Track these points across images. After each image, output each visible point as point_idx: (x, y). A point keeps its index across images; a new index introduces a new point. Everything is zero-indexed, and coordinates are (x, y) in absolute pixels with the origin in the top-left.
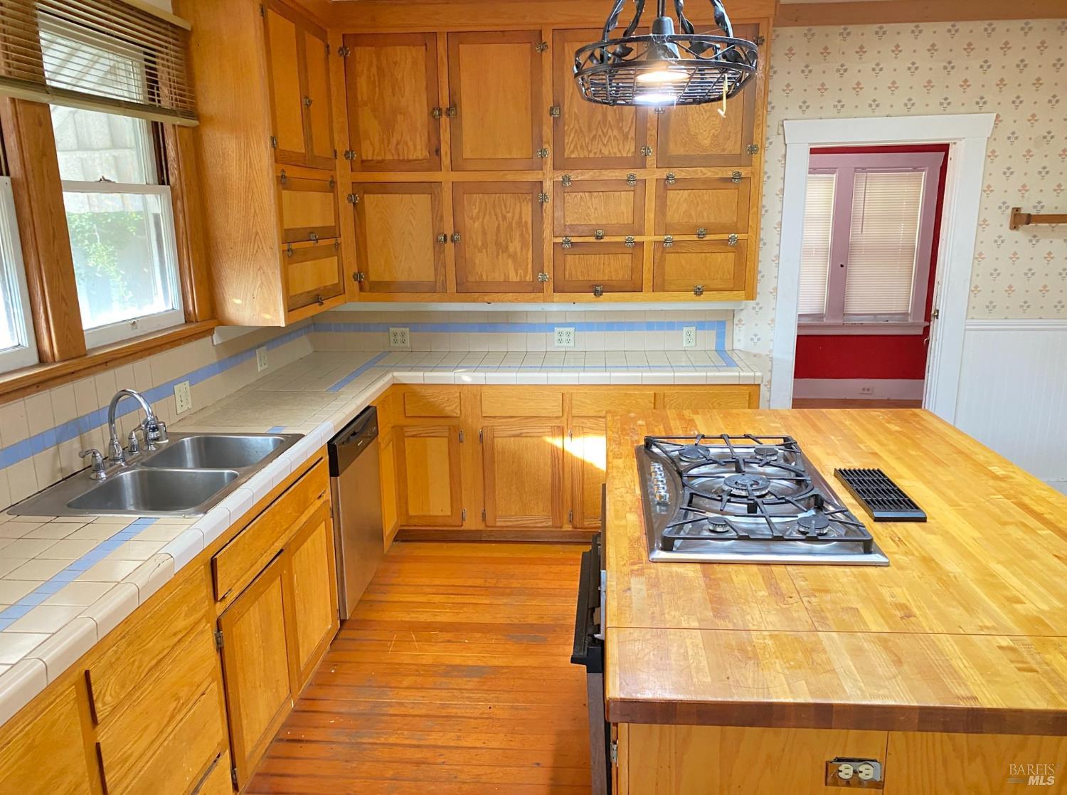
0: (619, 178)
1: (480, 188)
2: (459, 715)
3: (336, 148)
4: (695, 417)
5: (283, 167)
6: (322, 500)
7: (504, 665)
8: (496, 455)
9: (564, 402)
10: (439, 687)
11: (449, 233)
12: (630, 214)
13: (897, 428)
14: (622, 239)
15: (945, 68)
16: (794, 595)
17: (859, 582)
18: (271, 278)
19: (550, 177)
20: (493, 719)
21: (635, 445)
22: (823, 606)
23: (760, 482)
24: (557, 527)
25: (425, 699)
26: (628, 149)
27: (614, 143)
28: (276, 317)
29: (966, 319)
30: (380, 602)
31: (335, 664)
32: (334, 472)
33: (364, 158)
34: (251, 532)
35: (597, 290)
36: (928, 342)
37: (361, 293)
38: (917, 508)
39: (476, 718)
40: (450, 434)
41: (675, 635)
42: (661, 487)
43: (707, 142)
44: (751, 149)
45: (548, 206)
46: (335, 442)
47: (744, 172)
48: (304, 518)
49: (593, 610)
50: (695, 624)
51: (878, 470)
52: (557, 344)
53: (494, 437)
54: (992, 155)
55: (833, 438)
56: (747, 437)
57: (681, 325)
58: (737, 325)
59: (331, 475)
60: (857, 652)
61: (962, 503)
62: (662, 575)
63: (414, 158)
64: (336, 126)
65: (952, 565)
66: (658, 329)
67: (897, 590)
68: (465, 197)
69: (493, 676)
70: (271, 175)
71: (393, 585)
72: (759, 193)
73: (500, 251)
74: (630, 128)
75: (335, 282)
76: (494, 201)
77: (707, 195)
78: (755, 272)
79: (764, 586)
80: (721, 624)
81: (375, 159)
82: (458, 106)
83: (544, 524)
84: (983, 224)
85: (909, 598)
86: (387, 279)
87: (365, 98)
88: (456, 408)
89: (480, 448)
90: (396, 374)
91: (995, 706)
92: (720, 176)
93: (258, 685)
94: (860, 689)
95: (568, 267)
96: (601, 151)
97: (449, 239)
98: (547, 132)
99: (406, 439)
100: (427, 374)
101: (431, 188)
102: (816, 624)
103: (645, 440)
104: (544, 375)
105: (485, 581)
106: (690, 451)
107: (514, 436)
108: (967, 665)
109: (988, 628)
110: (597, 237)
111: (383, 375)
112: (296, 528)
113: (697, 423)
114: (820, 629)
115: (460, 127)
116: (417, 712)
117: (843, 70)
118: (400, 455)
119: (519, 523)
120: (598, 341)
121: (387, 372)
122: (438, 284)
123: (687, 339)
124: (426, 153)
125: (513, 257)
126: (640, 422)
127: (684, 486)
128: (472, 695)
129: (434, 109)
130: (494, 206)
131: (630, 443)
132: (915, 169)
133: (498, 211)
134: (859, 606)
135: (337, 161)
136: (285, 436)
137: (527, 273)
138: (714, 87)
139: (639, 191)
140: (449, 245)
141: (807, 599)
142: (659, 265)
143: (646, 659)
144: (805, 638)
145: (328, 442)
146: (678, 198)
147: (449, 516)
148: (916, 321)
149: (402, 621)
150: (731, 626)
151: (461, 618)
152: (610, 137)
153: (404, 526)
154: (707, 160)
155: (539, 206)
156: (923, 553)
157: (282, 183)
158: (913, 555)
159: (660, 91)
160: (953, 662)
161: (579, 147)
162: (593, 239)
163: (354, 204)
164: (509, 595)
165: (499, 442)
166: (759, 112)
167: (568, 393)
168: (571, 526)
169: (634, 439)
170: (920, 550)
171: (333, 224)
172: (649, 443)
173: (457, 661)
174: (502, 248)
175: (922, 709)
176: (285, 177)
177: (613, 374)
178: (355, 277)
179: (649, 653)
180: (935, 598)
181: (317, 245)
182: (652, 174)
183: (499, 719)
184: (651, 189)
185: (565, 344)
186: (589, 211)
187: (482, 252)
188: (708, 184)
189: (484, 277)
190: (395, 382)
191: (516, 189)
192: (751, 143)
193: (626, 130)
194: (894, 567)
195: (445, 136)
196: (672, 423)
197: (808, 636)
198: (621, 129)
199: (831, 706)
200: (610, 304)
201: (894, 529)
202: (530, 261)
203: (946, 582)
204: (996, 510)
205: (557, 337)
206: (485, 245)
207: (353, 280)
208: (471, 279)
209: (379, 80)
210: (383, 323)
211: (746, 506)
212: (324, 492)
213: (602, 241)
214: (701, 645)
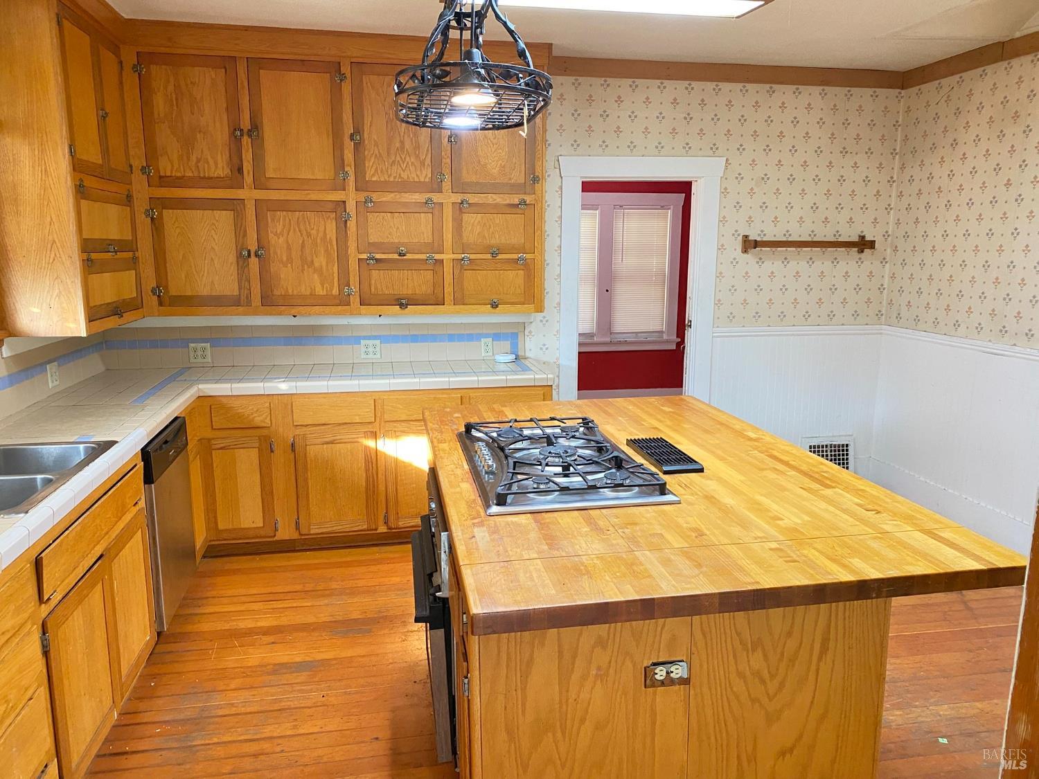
0: (418, 201)
1: (284, 206)
2: (293, 706)
3: (132, 162)
4: (504, 409)
5: (82, 176)
6: (137, 507)
7: (332, 657)
8: (309, 462)
9: (377, 408)
10: (269, 685)
11: (253, 248)
12: (430, 233)
13: (670, 410)
14: (423, 257)
15: (685, 118)
16: (610, 529)
17: (660, 516)
18: (70, 286)
19: (352, 198)
20: (327, 706)
21: (456, 432)
22: (635, 534)
23: (569, 451)
24: (372, 530)
25: (255, 697)
26: (425, 175)
27: (412, 169)
28: (77, 327)
29: (713, 327)
30: (197, 614)
31: (154, 676)
32: (148, 479)
33: (162, 174)
34: (74, 533)
35: (403, 303)
36: (684, 347)
37: (161, 308)
38: (696, 462)
39: (309, 708)
40: (260, 445)
41: (519, 564)
42: (486, 458)
43: (495, 171)
44: (535, 179)
45: (352, 224)
46: (149, 449)
47: (528, 199)
48: (121, 525)
49: (431, 575)
50: (535, 556)
51: (661, 438)
52: (363, 356)
53: (306, 445)
54: (724, 192)
55: (620, 418)
56: (552, 419)
57: (478, 337)
58: (528, 336)
59: (145, 483)
60: (666, 562)
61: (728, 458)
62: (500, 524)
63: (215, 176)
64: (131, 142)
65: (728, 500)
66: (459, 341)
67: (690, 519)
68: (269, 215)
69: (322, 668)
70: (69, 183)
71: (207, 598)
72: (542, 218)
73: (306, 267)
74: (426, 155)
75: (133, 296)
76: (298, 219)
77: (499, 219)
78: (542, 289)
79: (585, 524)
80: (556, 553)
81: (173, 175)
82: (259, 128)
83: (360, 528)
84: (721, 248)
85: (700, 523)
86: (189, 293)
87: (162, 115)
88: (266, 418)
89: (292, 456)
90: (201, 386)
91: (772, 586)
92: (508, 202)
93: (83, 694)
94: (674, 586)
95: (373, 282)
96: (400, 175)
97: (252, 254)
98: (349, 156)
99: (213, 452)
100: (235, 385)
101: (235, 206)
102: (632, 547)
103: (465, 425)
104: (356, 382)
105: (304, 586)
106: (506, 432)
107: (327, 443)
108: (748, 562)
109: (759, 537)
110: (400, 255)
111: (188, 388)
112: (114, 534)
113: (506, 413)
114: (636, 549)
115: (262, 146)
116: (249, 710)
117: (605, 115)
118: (208, 469)
119: (334, 528)
120: (402, 352)
121: (191, 386)
122: (242, 297)
123: (484, 348)
124: (227, 171)
125: (319, 271)
126: (456, 415)
127: (506, 457)
128: (303, 688)
129: (235, 130)
130: (298, 223)
131: (450, 431)
132: (662, 207)
133: (302, 227)
134: (663, 532)
135: (133, 176)
136: (98, 443)
137: (333, 286)
138: (515, 114)
139: (436, 212)
140: (253, 260)
141: (621, 530)
142: (458, 282)
143: (498, 583)
144: (624, 556)
145: (142, 449)
146: (470, 219)
147: (261, 527)
148: (671, 338)
149: (221, 630)
150: (564, 554)
151: (284, 621)
152: (408, 163)
153: (214, 540)
154: (495, 188)
155: (343, 225)
156: (704, 493)
157: (80, 192)
158: (697, 494)
159: (468, 115)
160: (739, 562)
161: (379, 172)
162: (396, 256)
163: (152, 219)
164: (328, 596)
165: (312, 451)
166: (539, 148)
167: (379, 399)
168: (386, 527)
169: (453, 428)
170: (702, 491)
171: (131, 238)
172: (469, 428)
173: (285, 659)
174: (307, 263)
175: (720, 594)
176: (84, 186)
177: (422, 380)
178: (154, 292)
179: (500, 579)
180: (719, 522)
181: (116, 257)
182: (448, 198)
183: (334, 705)
184: (448, 213)
185: (371, 356)
186: (392, 231)
187: (287, 267)
188: (497, 209)
189: (290, 291)
190: (201, 395)
191: (317, 207)
192: (534, 174)
193: (422, 157)
194: (684, 504)
195: (247, 156)
196: (485, 414)
197: (626, 555)
198: (417, 157)
199: (653, 599)
200: (416, 317)
201: (681, 479)
202: (336, 275)
203: (726, 511)
204: (754, 461)
205: (363, 349)
206: (290, 260)
207: (151, 294)
208: (277, 292)
209: (177, 99)
210: (182, 339)
211: (561, 468)
212: (140, 499)
213: (405, 257)
214: (543, 570)
